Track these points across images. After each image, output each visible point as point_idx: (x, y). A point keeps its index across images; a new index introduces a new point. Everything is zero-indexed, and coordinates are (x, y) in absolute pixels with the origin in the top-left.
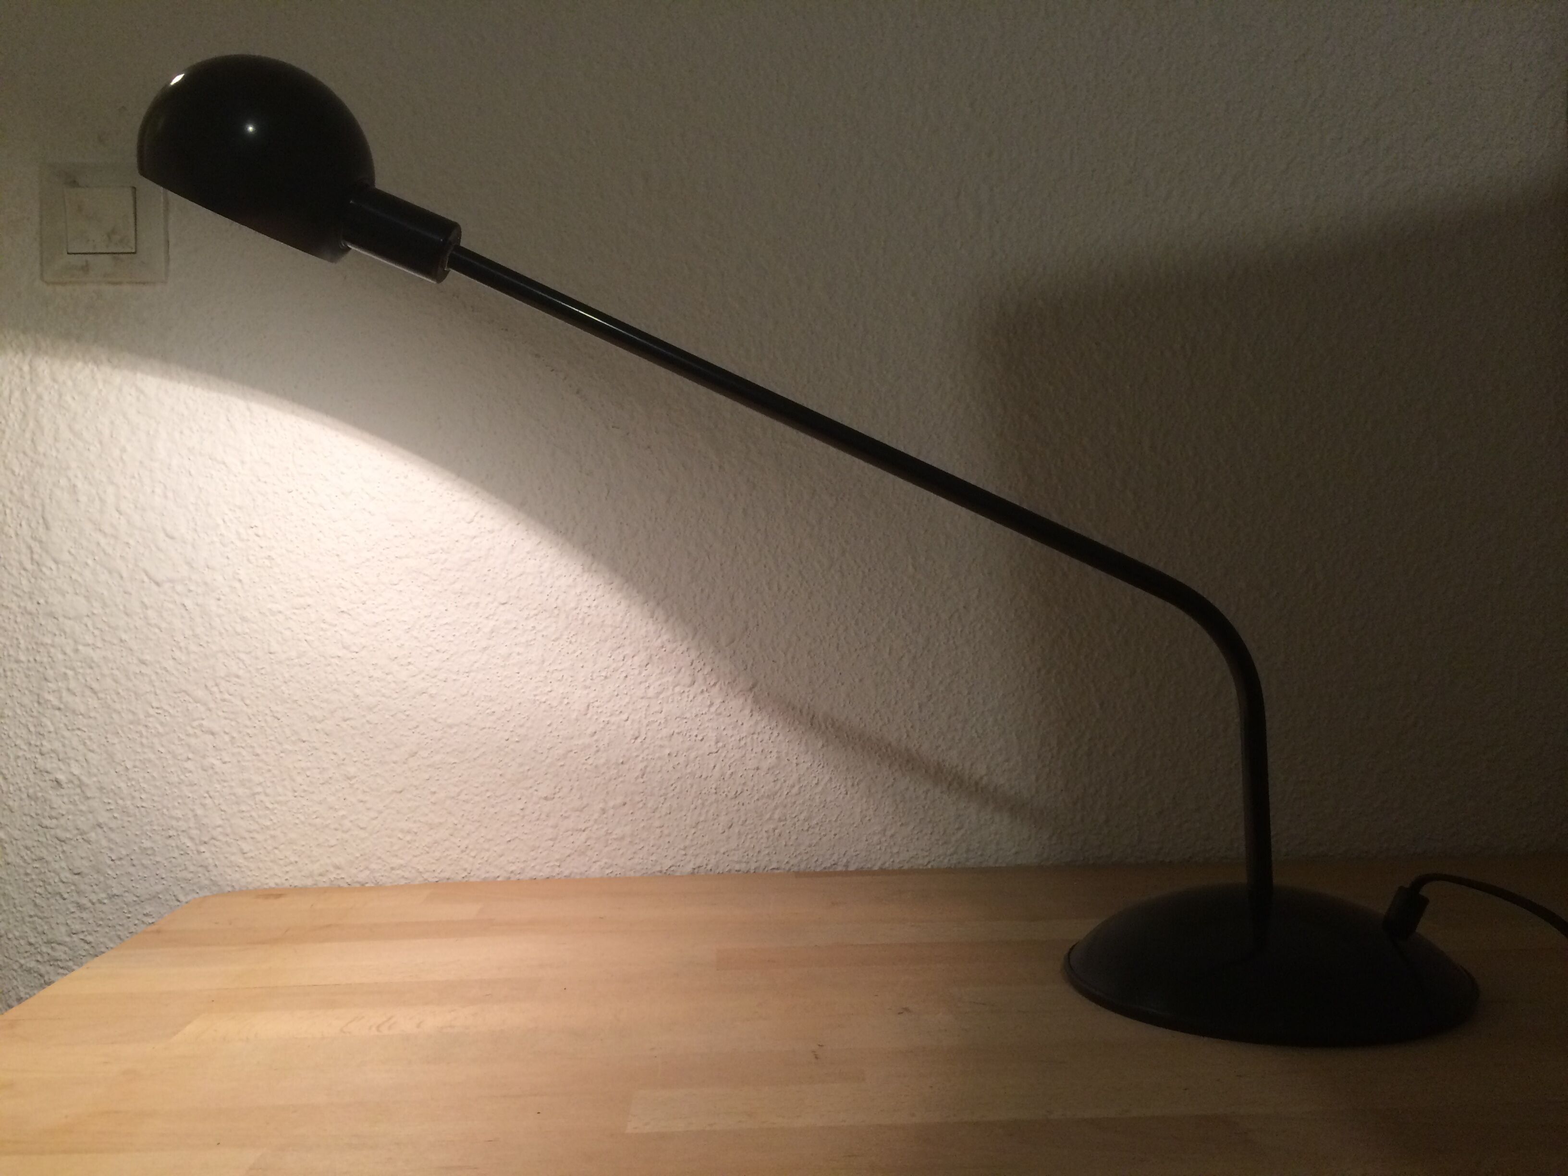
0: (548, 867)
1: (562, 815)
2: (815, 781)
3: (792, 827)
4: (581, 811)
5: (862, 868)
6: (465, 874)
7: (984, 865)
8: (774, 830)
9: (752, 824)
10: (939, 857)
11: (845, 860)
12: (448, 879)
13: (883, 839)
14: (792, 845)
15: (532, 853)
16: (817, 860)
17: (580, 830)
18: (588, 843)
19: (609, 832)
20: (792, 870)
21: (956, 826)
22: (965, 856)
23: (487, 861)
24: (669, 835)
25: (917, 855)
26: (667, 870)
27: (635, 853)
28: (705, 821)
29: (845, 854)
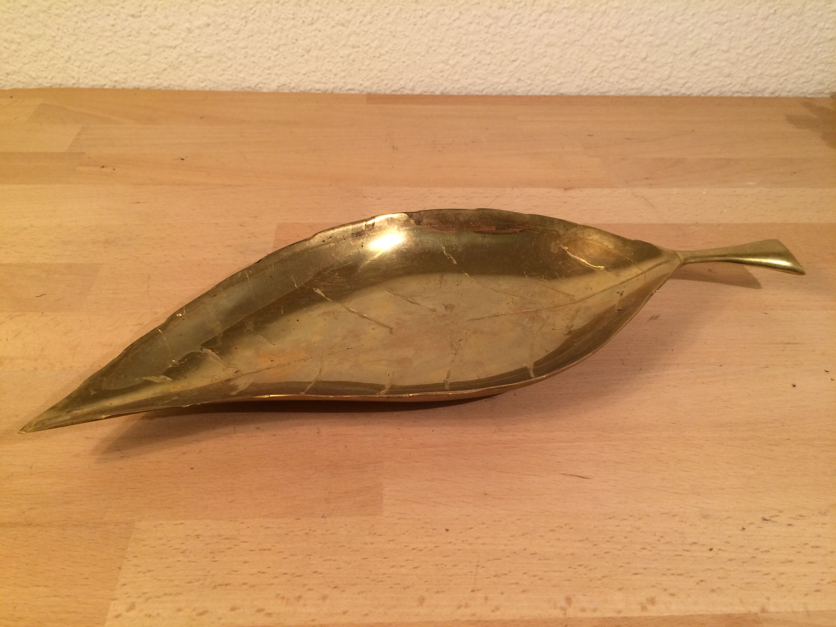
0: (148, 78)
1: (151, 33)
2: (387, 11)
3: (365, 53)
4: (169, 29)
5: (426, 92)
6: (74, 81)
7: (530, 94)
8: (349, 56)
9: (328, 49)
10: (493, 85)
11: (411, 85)
12: (61, 85)
13: (446, 68)
14: (365, 70)
15: (131, 66)
16: (387, 84)
17: (171, 47)
18: (181, 59)
19: (199, 49)
20: (364, 93)
21: (512, 59)
22: (516, 84)
23: (91, 71)
24: (253, 56)
25: (474, 82)
26: (255, 86)
27: (224, 70)
28: (285, 45)
29: (411, 80)
